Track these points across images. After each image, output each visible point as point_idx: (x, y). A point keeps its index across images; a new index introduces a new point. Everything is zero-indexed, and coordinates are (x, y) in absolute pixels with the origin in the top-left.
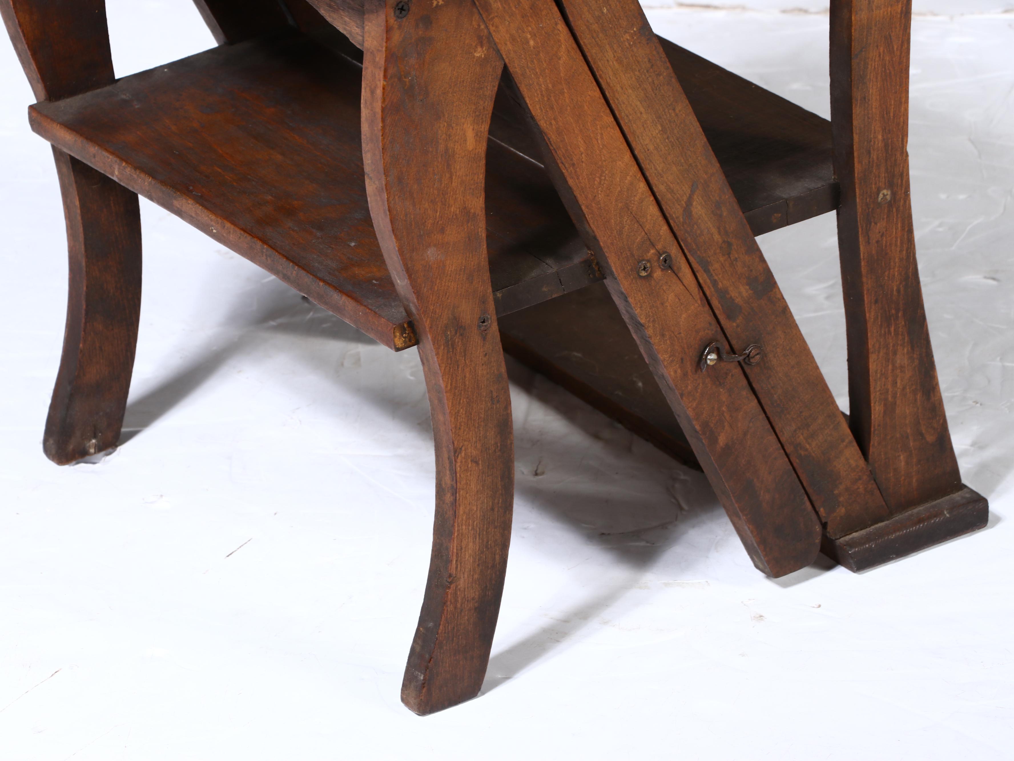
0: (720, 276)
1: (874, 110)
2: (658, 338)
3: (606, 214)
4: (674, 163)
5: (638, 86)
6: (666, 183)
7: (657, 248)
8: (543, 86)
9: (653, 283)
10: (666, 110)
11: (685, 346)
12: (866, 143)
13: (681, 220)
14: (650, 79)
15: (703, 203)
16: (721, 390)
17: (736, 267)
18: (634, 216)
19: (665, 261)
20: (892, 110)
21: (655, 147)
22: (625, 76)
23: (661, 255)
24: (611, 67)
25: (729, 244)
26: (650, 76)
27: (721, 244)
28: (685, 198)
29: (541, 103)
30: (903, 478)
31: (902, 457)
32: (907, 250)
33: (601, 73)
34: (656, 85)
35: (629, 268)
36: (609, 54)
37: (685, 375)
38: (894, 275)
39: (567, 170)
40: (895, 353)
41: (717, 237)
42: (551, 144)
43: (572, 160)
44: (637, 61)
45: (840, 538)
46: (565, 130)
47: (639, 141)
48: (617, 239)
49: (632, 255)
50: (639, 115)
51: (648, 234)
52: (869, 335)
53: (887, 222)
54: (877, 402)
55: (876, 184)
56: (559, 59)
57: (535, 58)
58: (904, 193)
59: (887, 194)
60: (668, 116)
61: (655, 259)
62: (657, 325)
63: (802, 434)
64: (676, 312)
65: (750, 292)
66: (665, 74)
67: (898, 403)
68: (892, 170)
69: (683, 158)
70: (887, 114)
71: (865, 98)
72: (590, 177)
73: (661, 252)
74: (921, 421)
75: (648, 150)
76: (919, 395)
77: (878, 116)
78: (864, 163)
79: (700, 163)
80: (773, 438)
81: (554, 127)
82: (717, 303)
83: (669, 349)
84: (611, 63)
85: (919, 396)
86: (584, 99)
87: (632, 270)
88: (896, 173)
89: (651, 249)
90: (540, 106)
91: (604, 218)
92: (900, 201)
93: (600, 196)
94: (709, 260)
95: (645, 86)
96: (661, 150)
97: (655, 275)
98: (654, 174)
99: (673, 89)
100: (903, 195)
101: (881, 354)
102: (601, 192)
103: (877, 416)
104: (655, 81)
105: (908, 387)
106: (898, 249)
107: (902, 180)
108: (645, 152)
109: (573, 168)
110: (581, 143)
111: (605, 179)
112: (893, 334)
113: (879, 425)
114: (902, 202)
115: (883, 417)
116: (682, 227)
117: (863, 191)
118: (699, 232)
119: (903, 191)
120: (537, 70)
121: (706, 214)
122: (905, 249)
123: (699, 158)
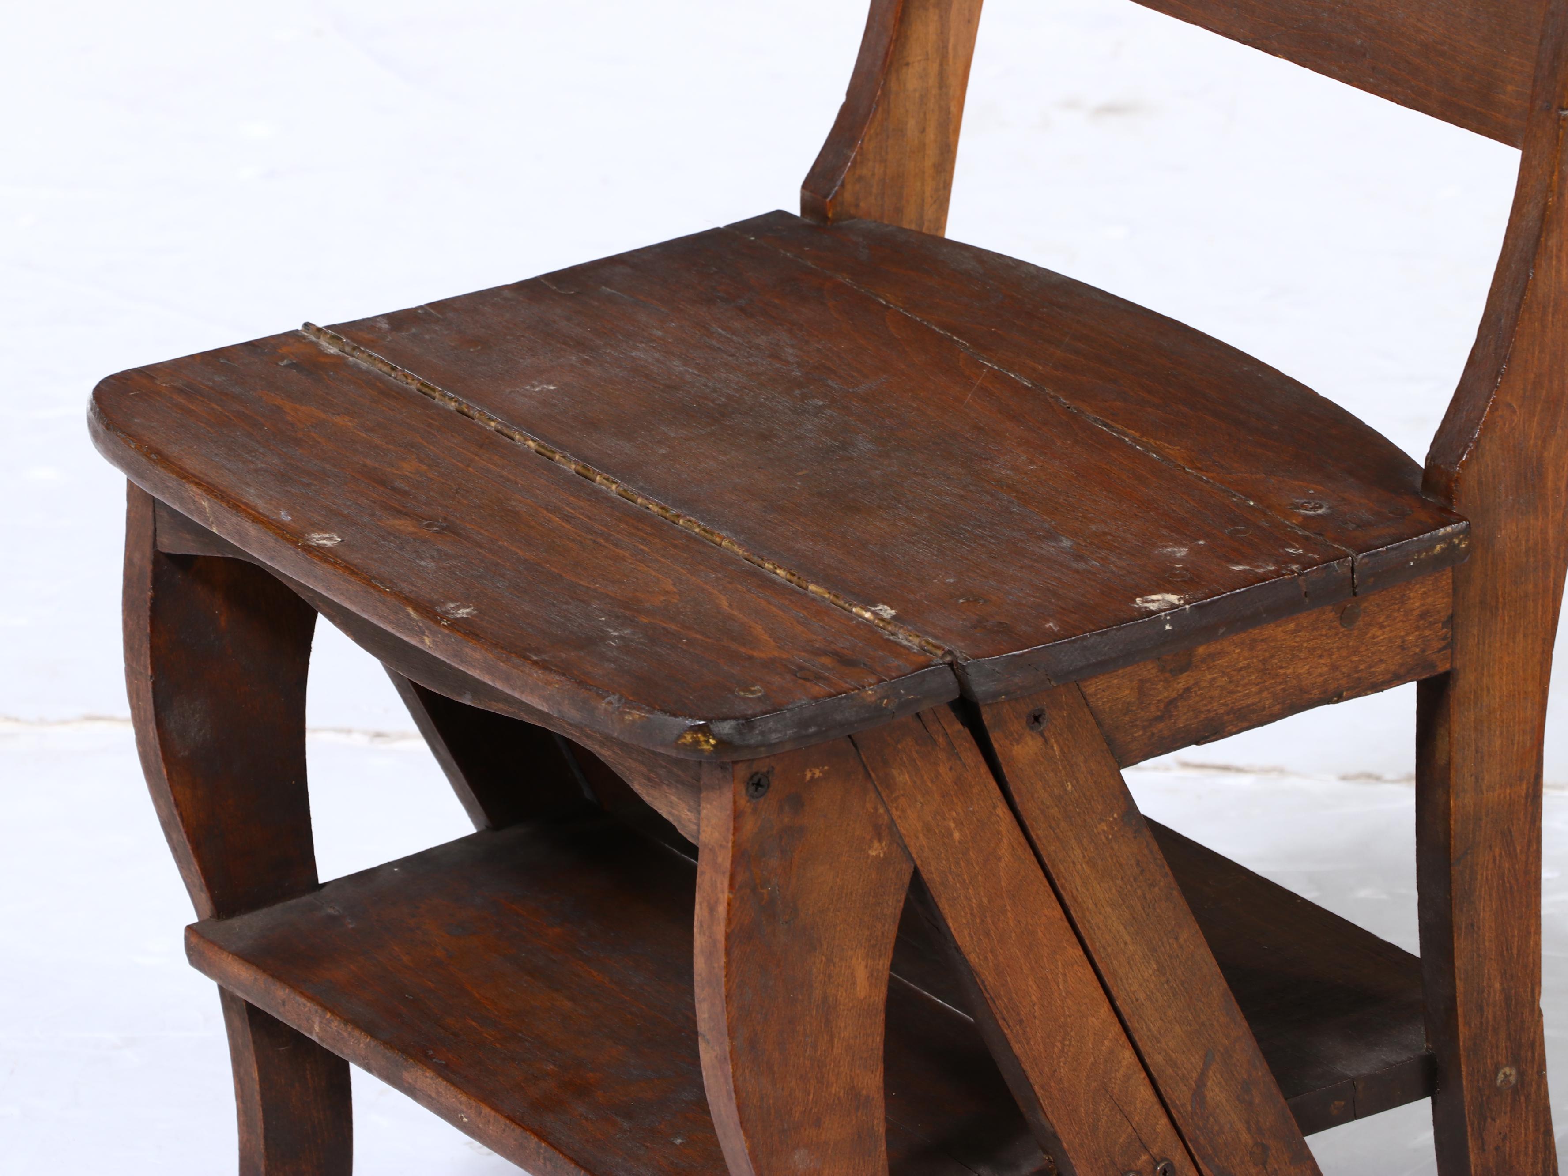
1: (1487, 944)
3: (1073, 1099)
4: (1177, 1021)
5: (1121, 902)
6: (1165, 1051)
7: (1151, 1153)
8: (974, 901)
10: (1165, 939)
12: (1475, 994)
13: (1189, 1108)
14: (1139, 892)
15: (1223, 1083)
18: (1115, 1102)
19: (1164, 1172)
20: (1516, 943)
21: (1147, 995)
22: (1100, 886)
23: (1158, 1164)
24: (1078, 873)
25: (1265, 1148)
26: (1139, 887)
27: (1252, 1148)
28: (1195, 1075)
29: (971, 927)
32: (1544, 1162)
33: (1064, 881)
34: (1148, 901)
36: (1075, 852)
39: (1011, 1030)
41: (1245, 1137)
42: (986, 990)
43: (1018, 1014)
44: (1119, 863)
46: (1007, 968)
47: (1123, 986)
48: (1090, 1138)
49: (1113, 1163)
50: (1122, 945)
51: (1138, 1131)
53: (1511, 1117)
55: (1492, 1057)
56: (999, 859)
57: (961, 858)
58: (1537, 1072)
59: (1511, 1075)
60: (1168, 947)
61: (1148, 1170)
66: (1162, 884)
68: (1518, 1037)
69: (1192, 1014)
70: (1507, 949)
71: (1472, 925)
72: (1048, 1040)
73: (1158, 1158)
75: (1137, 1000)
77: (1493, 952)
78: (1473, 1025)
79: (1218, 1021)
81: (991, 964)
84: (1079, 866)
86: (1038, 922)
88: (1523, 1041)
89: (1142, 1154)
90: (970, 931)
91: (1069, 1106)
92: (1531, 1085)
93: (1062, 1070)
95: (1131, 901)
96: (1157, 1001)
98: (1146, 1037)
99: (1174, 908)
100: (1535, 1077)
102: (1064, 1064)
104: (1146, 895)
106: (1530, 1161)
107: (1533, 1053)
108: (1132, 1002)
109: (1020, 1026)
110: (1032, 988)
111: (1070, 1044)
114: (1534, 1086)
116: (1190, 1121)
117: (1473, 1068)
118: (1216, 1128)
119: (1535, 1070)
120: (966, 877)
121: (1227, 1101)
122: (1540, 1161)
123: (1216, 1013)
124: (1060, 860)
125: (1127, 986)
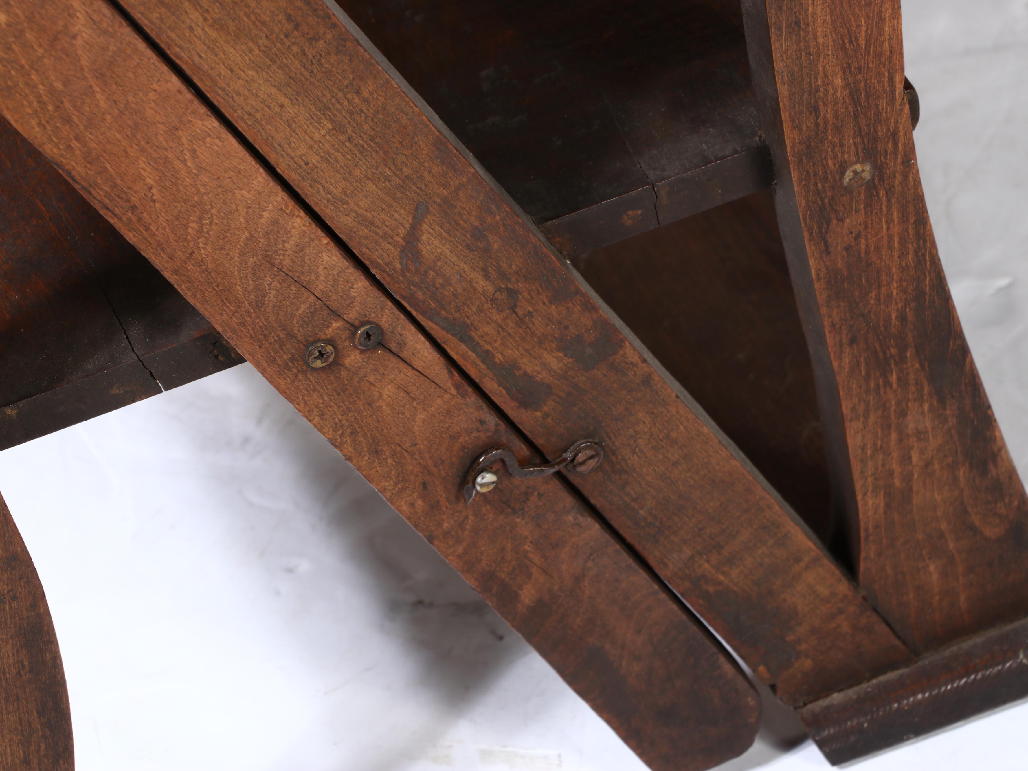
0: (497, 345)
1: (820, 40)
2: (366, 458)
3: (222, 279)
4: (369, 179)
5: (269, 62)
6: (356, 212)
7: (346, 318)
8: (41, 87)
9: (344, 373)
10: (340, 95)
11: (430, 463)
12: (806, 96)
13: (398, 266)
14: (295, 49)
15: (445, 234)
16: (518, 520)
17: (531, 325)
18: (287, 275)
19: (368, 335)
20: (863, 34)
21: (322, 157)
22: (235, 49)
23: (357, 328)
24: (200, 39)
25: (512, 293)
26: (294, 44)
27: (493, 294)
28: (402, 232)
29: (41, 115)
30: (937, 598)
31: (932, 568)
32: (916, 252)
33: (178, 49)
34: (310, 57)
35: (285, 357)
36: (191, 16)
37: (434, 507)
38: (890, 296)
39: (120, 219)
40: (903, 414)
41: (482, 284)
42: (74, 180)
43: (128, 201)
44: (259, 21)
45: (805, 704)
46: (104, 154)
47: (284, 151)
48: (253, 315)
49: (291, 336)
50: (277, 109)
51: (323, 299)
52: (841, 393)
53: (866, 214)
54: (869, 494)
55: (835, 157)
56: (74, 37)
57: (14, 42)
58: (903, 163)
59: (863, 171)
60: (346, 103)
61: (343, 337)
62: (361, 439)
63: (708, 561)
64: (403, 414)
65: (567, 360)
66: (329, 36)
67: (915, 488)
68: (872, 131)
69: (390, 169)
70: (851, 42)
71: (797, 23)
72: (177, 223)
73: (356, 323)
74: (969, 509)
75: (307, 164)
76: (962, 471)
77: (830, 48)
78: (804, 128)
79: (429, 172)
80: (642, 577)
81: (78, 152)
82: (496, 385)
83: (393, 472)
84: (200, 31)
85: (962, 473)
86: (144, 98)
87: (293, 359)
88: (879, 134)
89: (333, 321)
90: (40, 120)
91: (218, 286)
92: (895, 176)
93: (203, 251)
94: (468, 321)
95: (284, 60)
96: (337, 161)
97: (347, 362)
98: (325, 202)
99: (350, 60)
100: (900, 167)
101: (872, 418)
102: (205, 244)
103: (870, 513)
104: (306, 51)
105: (936, 462)
106: (896, 254)
107: (895, 144)
108: (300, 167)
109: (133, 213)
110: (144, 170)
111: (211, 223)
112: (895, 386)
113: (876, 527)
114: (899, 177)
115: (885, 513)
116: (401, 278)
117: (808, 173)
118: (439, 281)
119: (899, 160)
120: (23, 62)
121: (451, 252)
122: (911, 251)
123: (426, 164)
124: (169, 28)
125: (290, 151)
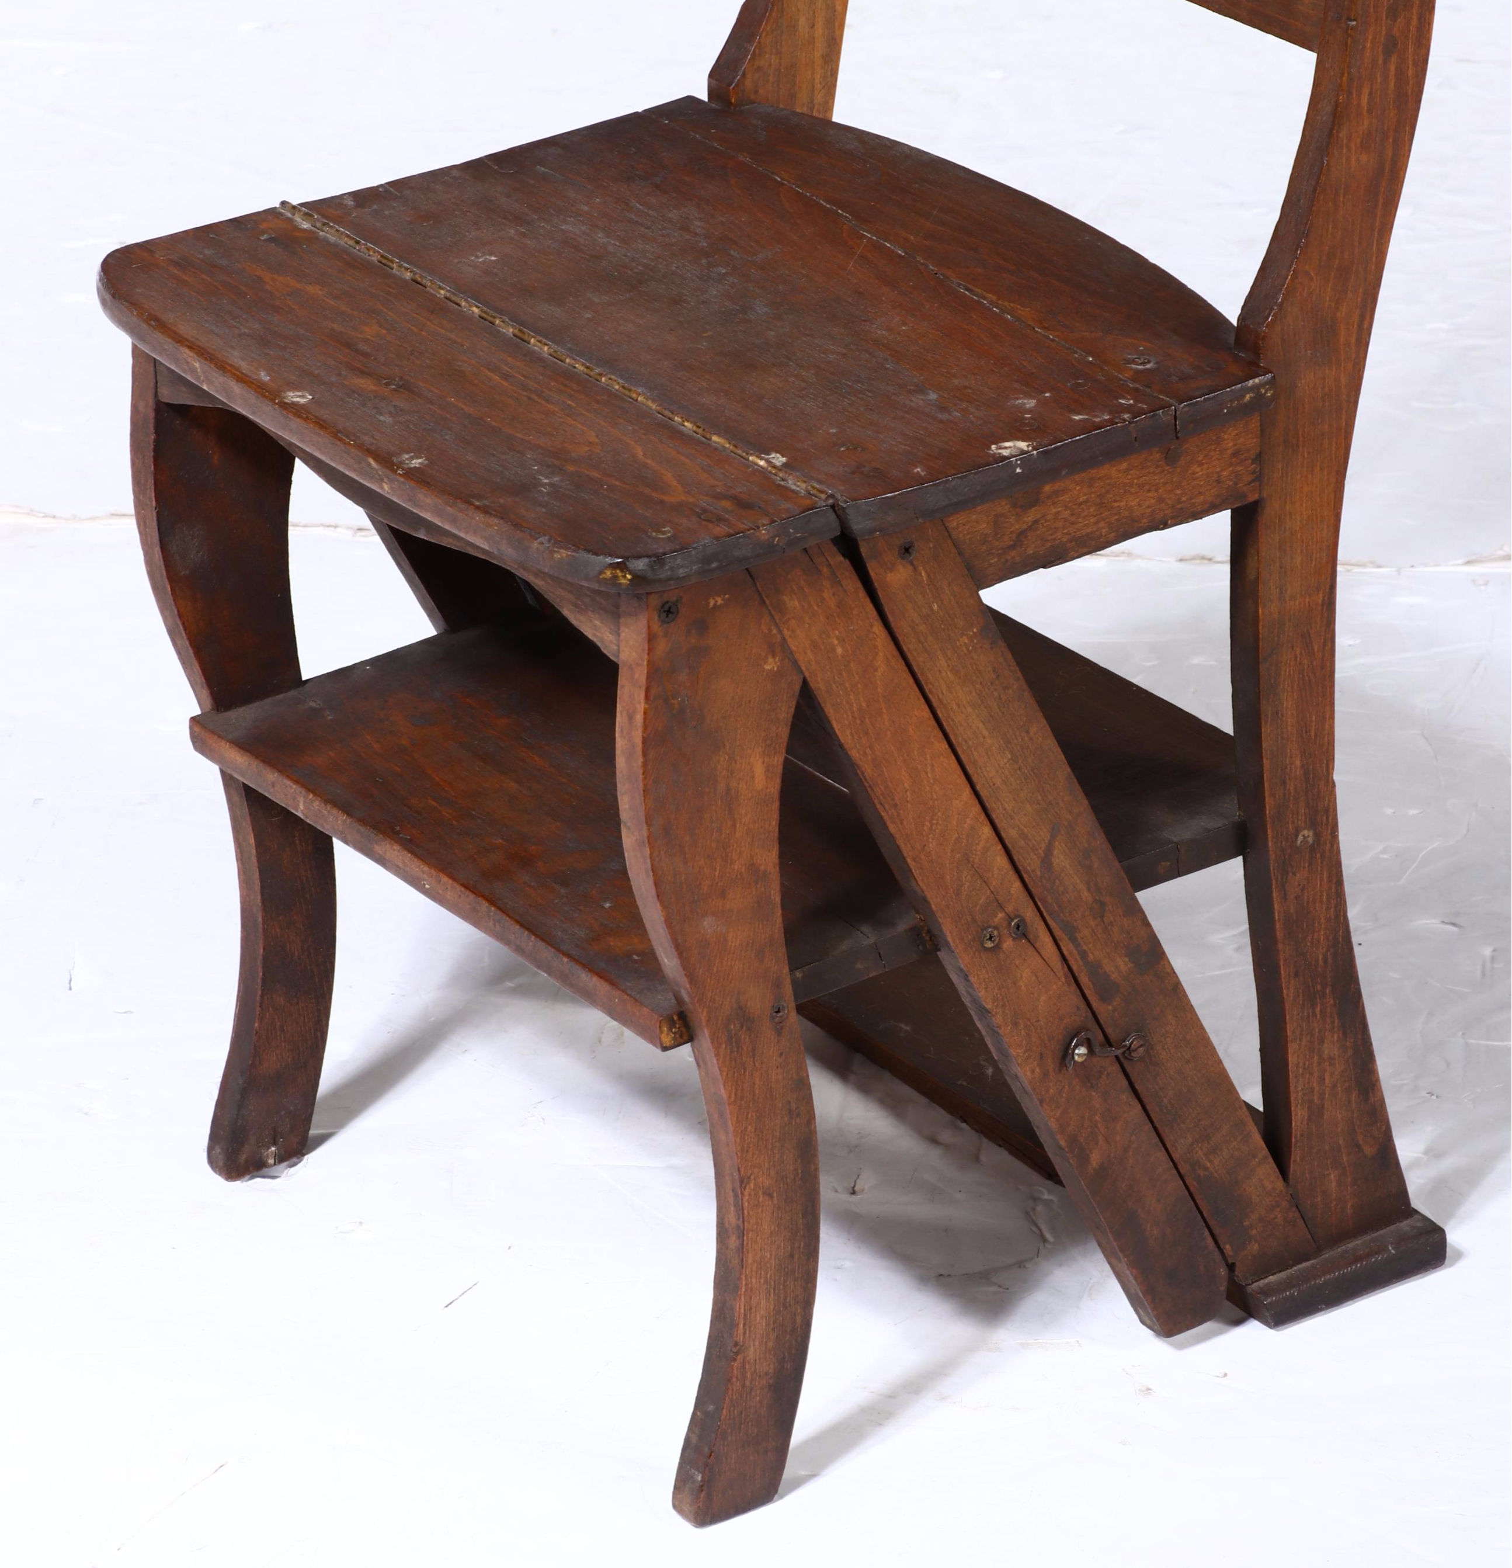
0: (1091, 946)
1: (1289, 728)
2: (1009, 1028)
3: (940, 869)
4: (1028, 801)
5: (980, 702)
6: (1019, 828)
7: (1006, 911)
8: (855, 705)
9: (1002, 956)
10: (1017, 733)
11: (1046, 1037)
12: (1279, 770)
13: (1039, 873)
14: (995, 693)
15: (1067, 851)
16: (1094, 1094)
17: (1111, 933)
18: (976, 871)
19: (1018, 927)
20: (1314, 727)
22: (962, 690)
23: (1012, 920)
24: (944, 679)
25: (1102, 904)
26: (995, 690)
27: (1092, 904)
28: (1043, 845)
29: (853, 727)
30: (1334, 1203)
31: (1332, 1176)
32: (1336, 907)
33: (931, 686)
34: (1003, 701)
35: (970, 937)
36: (941, 662)
37: (1045, 1074)
38: (1319, 941)
39: (887, 813)
40: (1322, 1041)
41: (1086, 895)
42: (866, 780)
43: (893, 799)
44: (978, 670)
45: (1253, 1283)
46: (884, 762)
47: (982, 772)
48: (954, 901)
49: (974, 921)
50: (981, 739)
51: (995, 893)
52: (1287, 1017)
53: (1309, 871)
54: (1299, 1106)
55: (1293, 823)
56: (876, 670)
57: (844, 669)
58: (1331, 833)
59: (1309, 836)
60: (1020, 740)
61: (1004, 926)
62: (1008, 1011)
63: (1202, 1149)
64: (1033, 994)
65: (1131, 965)
66: (1015, 687)
67: (1326, 1106)
68: (1315, 805)
69: (1041, 794)
70: (1306, 732)
71: (1277, 713)
72: (918, 820)
73: (1012, 915)
74: (1356, 1128)
75: (994, 785)
76: (1354, 1095)
77: (1295, 735)
78: (1277, 796)
79: (1063, 800)
80: (1162, 1155)
81: (869, 757)
82: (1087, 979)
83: (1024, 1042)
84: (944, 674)
85: (1354, 1096)
86: (910, 721)
87: (974, 940)
88: (1319, 808)
89: (999, 913)
90: (852, 731)
91: (937, 874)
92: (1326, 844)
93: (931, 845)
94: (1075, 924)
95: (989, 702)
96: (1011, 785)
97: (1005, 946)
98: (1002, 816)
99: (1025, 707)
100: (1329, 837)
101: (1304, 1042)
102: (933, 839)
103: (1299, 1123)
104: (1002, 696)
105: (1339, 1085)
106: (1324, 907)
107: (1327, 818)
108: (990, 787)
109: (895, 810)
110: (905, 777)
111: (938, 823)
112: (1318, 1016)
113: (1302, 1135)
114: (1328, 845)
115: (1308, 1124)
116: (1040, 883)
117: (1277, 833)
118: (1061, 889)
119: (1329, 831)
120: (847, 685)
121: (1070, 866)
122: (1333, 906)
123: (1061, 794)
124: (928, 669)
125: (985, 773)
